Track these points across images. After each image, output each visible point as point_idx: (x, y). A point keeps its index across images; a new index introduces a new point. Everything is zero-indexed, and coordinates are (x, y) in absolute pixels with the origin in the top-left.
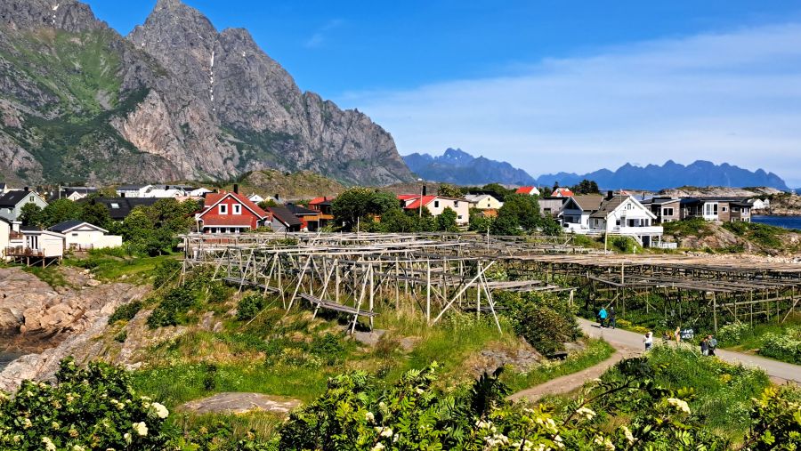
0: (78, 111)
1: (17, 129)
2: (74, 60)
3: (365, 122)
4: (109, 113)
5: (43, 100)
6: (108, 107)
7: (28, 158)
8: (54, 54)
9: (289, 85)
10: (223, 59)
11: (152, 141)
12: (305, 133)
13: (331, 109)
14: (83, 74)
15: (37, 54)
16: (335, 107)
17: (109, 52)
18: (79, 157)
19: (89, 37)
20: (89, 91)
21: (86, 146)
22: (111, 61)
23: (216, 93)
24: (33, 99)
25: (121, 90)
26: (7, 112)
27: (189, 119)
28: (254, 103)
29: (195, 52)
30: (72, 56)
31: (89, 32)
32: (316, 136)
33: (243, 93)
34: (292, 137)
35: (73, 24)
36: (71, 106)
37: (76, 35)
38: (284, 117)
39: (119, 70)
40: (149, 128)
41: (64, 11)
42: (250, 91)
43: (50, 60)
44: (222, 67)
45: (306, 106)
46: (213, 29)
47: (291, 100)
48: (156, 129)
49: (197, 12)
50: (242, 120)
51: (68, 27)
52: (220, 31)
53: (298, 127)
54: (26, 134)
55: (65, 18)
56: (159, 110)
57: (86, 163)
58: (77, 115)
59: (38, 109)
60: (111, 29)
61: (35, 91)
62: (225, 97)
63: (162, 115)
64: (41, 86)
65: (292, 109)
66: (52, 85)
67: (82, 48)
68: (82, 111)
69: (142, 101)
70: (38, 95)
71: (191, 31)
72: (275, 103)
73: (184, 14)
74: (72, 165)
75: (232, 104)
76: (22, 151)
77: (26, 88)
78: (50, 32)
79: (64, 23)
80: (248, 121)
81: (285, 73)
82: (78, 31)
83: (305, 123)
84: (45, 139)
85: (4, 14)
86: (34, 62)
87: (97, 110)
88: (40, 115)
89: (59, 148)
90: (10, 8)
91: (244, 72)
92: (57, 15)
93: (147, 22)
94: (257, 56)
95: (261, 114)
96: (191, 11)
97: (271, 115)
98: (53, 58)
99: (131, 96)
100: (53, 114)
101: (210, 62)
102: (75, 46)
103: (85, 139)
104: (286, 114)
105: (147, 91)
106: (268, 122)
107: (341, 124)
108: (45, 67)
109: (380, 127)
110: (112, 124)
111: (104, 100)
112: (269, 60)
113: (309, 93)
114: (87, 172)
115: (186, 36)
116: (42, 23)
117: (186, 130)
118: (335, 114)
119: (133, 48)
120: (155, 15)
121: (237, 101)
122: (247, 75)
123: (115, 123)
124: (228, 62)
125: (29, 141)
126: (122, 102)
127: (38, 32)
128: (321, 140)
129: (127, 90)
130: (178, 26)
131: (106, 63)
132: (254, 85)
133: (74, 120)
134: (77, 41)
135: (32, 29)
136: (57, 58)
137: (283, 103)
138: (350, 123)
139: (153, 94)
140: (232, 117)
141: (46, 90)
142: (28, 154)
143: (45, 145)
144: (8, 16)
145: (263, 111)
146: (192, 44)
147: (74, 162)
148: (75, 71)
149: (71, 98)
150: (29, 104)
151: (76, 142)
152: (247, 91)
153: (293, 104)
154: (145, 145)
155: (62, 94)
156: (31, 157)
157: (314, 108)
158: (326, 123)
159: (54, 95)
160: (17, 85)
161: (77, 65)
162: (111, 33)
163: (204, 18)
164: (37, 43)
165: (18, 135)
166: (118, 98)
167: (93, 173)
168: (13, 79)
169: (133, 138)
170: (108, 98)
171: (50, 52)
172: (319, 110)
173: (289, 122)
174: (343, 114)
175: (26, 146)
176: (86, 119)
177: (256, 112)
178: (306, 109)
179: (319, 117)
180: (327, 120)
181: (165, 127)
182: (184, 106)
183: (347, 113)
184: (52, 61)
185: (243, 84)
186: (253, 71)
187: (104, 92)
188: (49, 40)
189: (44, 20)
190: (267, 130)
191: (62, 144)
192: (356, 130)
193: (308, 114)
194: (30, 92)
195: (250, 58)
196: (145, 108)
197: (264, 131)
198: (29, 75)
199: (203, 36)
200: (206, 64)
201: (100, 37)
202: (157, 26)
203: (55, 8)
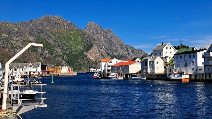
0: (74, 50)
1: (61, 56)
2: (72, 37)
3: (142, 52)
4: (83, 51)
5: (65, 48)
6: (82, 49)
7: (65, 63)
8: (66, 36)
9: (122, 43)
10: (106, 37)
11: (94, 58)
12: (128, 55)
13: (134, 49)
14: (74, 41)
15: (62, 36)
16: (134, 48)
17: (80, 35)
18: (79, 63)
19: (75, 31)
20: (76, 45)
21: (80, 60)
22: (81, 37)
23: (104, 46)
24: (63, 48)
25: (85, 45)
26: (58, 51)
27: (102, 52)
28: (114, 48)
29: (98, 35)
30: (71, 36)
31: (75, 30)
32: (130, 56)
33: (111, 45)
34: (125, 57)
35: (70, 28)
36: (72, 49)
37: (72, 31)
38: (122, 51)
39: (84, 40)
40: (94, 54)
41: (68, 25)
42: (113, 45)
43: (65, 37)
44: (105, 39)
45: (127, 48)
46: (102, 29)
47: (123, 47)
48: (95, 55)
49: (98, 25)
50: (112, 52)
51: (69, 29)
52: (104, 30)
53: (126, 54)
54: (64, 57)
55: (68, 27)
56: (96, 49)
57: (81, 64)
58: (74, 52)
59: (64, 50)
60: (80, 29)
61: (63, 46)
62: (107, 47)
63: (97, 51)
64: (64, 44)
65: (124, 49)
66: (67, 44)
67: (73, 34)
68: (76, 51)
69: (92, 47)
70: (64, 47)
71: (97, 30)
72: (120, 48)
73: (95, 25)
74: (77, 65)
75: (109, 48)
76: (64, 61)
77: (61, 45)
78: (65, 30)
79: (68, 28)
80: (113, 53)
81: (121, 40)
82: (72, 30)
83: (127, 53)
84: (69, 58)
85: (53, 26)
86: (62, 38)
87: (80, 50)
88: (65, 52)
89: (73, 60)
90: (55, 24)
91: (111, 40)
92: (66, 26)
93: (85, 28)
94: (114, 36)
95: (116, 51)
96: (97, 25)
97: (119, 51)
98: (66, 37)
99: (88, 46)
100: (68, 52)
101: (102, 38)
102: (72, 34)
103: (80, 58)
104: (123, 51)
105: (93, 45)
106: (118, 53)
107: (136, 53)
108: (65, 39)
109: (146, 53)
110: (84, 54)
111: (81, 48)
112: (117, 37)
113: (128, 45)
114: (81, 67)
115: (96, 31)
116: (62, 28)
117: (102, 55)
118: (135, 50)
119: (86, 34)
120: (88, 26)
121: (110, 48)
122: (112, 41)
123: (85, 53)
124: (107, 38)
125: (65, 58)
126: (86, 48)
127: (62, 30)
128: (132, 57)
129: (87, 45)
130: (94, 29)
131: (80, 38)
132: (114, 43)
133: (74, 53)
134: (72, 32)
135: (60, 30)
136: (67, 37)
137: (121, 47)
138: (139, 52)
139: (94, 45)
140: (109, 52)
141: (66, 45)
142: (65, 62)
143: (69, 60)
144: (54, 26)
145: (117, 50)
146: (97, 33)
147: (78, 64)
148: (72, 40)
149: (72, 47)
150: (62, 49)
151: (77, 59)
152: (112, 45)
153: (124, 48)
154: (93, 59)
155: (70, 46)
156: (66, 63)
157: (129, 49)
158: (132, 53)
159: (68, 47)
160: (58, 44)
161: (73, 39)
162: (80, 30)
163: (100, 26)
164: (62, 33)
165: (62, 57)
166: (85, 47)
167: (83, 67)
168: (57, 43)
169: (90, 57)
170: (82, 47)
171: (65, 35)
172: (130, 49)
173: (124, 53)
174: (136, 50)
175: (64, 60)
176: (77, 53)
177: (115, 50)
178: (127, 49)
179: (130, 51)
180: (133, 52)
181: (98, 54)
182: (101, 49)
183: (138, 50)
184: (66, 38)
185: (111, 43)
186: (113, 40)
187: (80, 46)
188: (65, 32)
189: (63, 27)
190: (118, 55)
191: (73, 59)
192: (140, 54)
193: (128, 50)
194: (62, 46)
195: (112, 36)
196: (92, 49)
197: (117, 55)
198: (61, 41)
199: (100, 31)
200: (101, 38)
201: (78, 31)
202: (89, 29)
203: (66, 24)
